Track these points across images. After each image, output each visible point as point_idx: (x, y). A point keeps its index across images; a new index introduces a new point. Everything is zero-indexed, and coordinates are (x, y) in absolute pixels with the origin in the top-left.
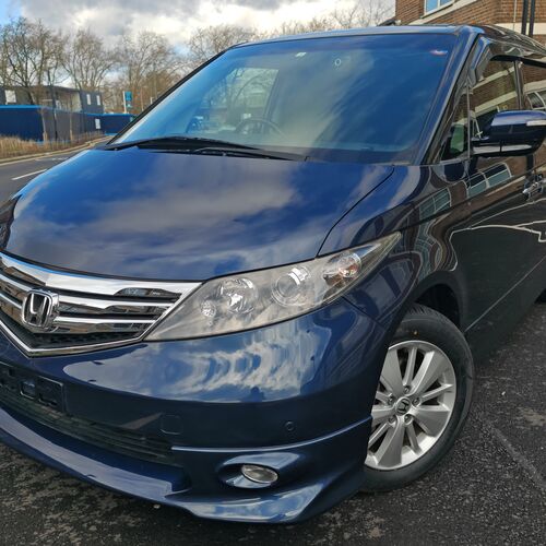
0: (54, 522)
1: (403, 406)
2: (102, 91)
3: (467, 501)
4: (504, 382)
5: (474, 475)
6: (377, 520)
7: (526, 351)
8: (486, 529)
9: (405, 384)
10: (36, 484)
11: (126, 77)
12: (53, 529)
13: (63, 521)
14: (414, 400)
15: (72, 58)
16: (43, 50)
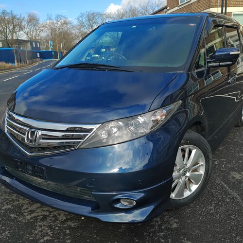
0: (40, 226)
1: (184, 173)
2: (39, 41)
3: (212, 211)
4: (223, 161)
5: (214, 201)
6: (175, 220)
7: (231, 148)
8: (221, 222)
9: (185, 163)
10: (30, 211)
11: (50, 34)
12: (40, 229)
13: (44, 226)
14: (188, 170)
15: (26, 27)
16: (13, 24)
